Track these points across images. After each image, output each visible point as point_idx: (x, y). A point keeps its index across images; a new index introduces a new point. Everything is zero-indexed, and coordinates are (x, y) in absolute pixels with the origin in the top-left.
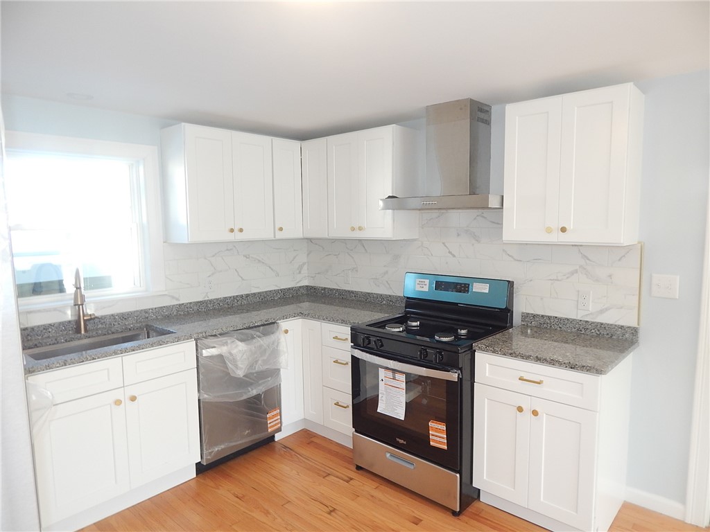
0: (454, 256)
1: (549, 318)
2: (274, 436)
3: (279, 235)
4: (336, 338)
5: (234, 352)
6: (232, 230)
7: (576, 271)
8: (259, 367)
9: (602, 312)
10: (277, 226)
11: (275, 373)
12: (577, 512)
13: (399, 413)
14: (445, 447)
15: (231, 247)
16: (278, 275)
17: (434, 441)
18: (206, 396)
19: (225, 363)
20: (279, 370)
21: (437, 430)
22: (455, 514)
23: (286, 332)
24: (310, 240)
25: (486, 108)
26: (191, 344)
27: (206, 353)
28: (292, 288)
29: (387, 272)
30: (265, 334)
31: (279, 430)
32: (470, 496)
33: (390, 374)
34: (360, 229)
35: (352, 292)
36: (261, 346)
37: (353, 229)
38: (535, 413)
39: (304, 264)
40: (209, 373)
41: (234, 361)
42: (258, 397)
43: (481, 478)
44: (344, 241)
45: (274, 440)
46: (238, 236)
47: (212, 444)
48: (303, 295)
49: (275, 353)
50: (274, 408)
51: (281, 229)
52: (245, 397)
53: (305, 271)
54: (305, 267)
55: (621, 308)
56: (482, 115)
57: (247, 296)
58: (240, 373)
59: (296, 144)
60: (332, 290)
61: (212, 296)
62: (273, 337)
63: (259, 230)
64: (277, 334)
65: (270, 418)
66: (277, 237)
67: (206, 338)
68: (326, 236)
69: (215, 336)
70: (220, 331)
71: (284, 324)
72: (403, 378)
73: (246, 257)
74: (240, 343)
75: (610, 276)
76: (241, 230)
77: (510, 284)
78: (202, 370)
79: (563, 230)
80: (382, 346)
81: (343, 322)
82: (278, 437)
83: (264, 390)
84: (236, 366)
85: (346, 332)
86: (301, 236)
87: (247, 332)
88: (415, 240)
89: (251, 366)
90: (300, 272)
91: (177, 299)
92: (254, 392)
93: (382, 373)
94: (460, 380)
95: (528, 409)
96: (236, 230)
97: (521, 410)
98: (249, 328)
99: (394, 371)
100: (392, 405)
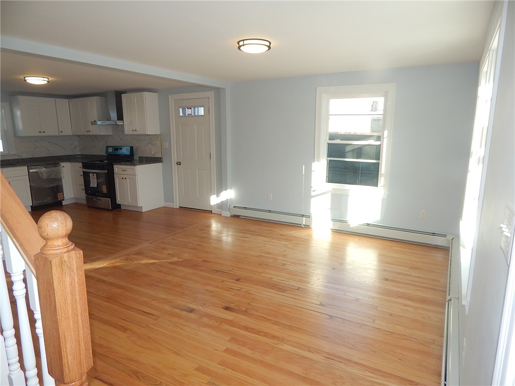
0: (122, 140)
2: (62, 202)
3: (61, 134)
4: (79, 167)
6: (40, 132)
7: (149, 143)
8: (52, 176)
9: (155, 154)
11: (60, 180)
13: (96, 185)
14: (106, 192)
15: (43, 138)
16: (65, 150)
17: (104, 191)
18: (33, 184)
19: (39, 175)
20: (61, 179)
21: (104, 188)
22: (110, 210)
23: (64, 166)
25: (120, 94)
26: (26, 168)
27: (31, 171)
28: (72, 155)
30: (54, 166)
31: (63, 200)
32: (116, 207)
36: (52, 170)
39: (77, 146)
40: (33, 177)
41: (42, 173)
42: (53, 187)
43: (119, 200)
46: (44, 134)
47: (36, 200)
49: (59, 173)
50: (60, 192)
51: (61, 132)
52: (48, 186)
53: (78, 148)
55: (158, 152)
57: (51, 157)
58: (45, 178)
59: (66, 101)
62: (57, 168)
63: (52, 131)
64: (59, 167)
65: (59, 195)
67: (31, 166)
69: (34, 166)
70: (36, 164)
71: (62, 164)
72: (95, 175)
73: (49, 142)
75: (156, 144)
76: (44, 132)
77: (132, 148)
78: (30, 176)
79: (135, 130)
81: (81, 162)
82: (64, 203)
83: (55, 185)
84: (43, 175)
85: (81, 165)
86: (71, 134)
87: (46, 166)
89: (49, 176)
90: (75, 149)
91: (21, 157)
92: (51, 186)
93: (91, 175)
95: (124, 178)
96: (42, 132)
97: (123, 178)
98: (47, 164)
99: (93, 173)
100: (94, 183)
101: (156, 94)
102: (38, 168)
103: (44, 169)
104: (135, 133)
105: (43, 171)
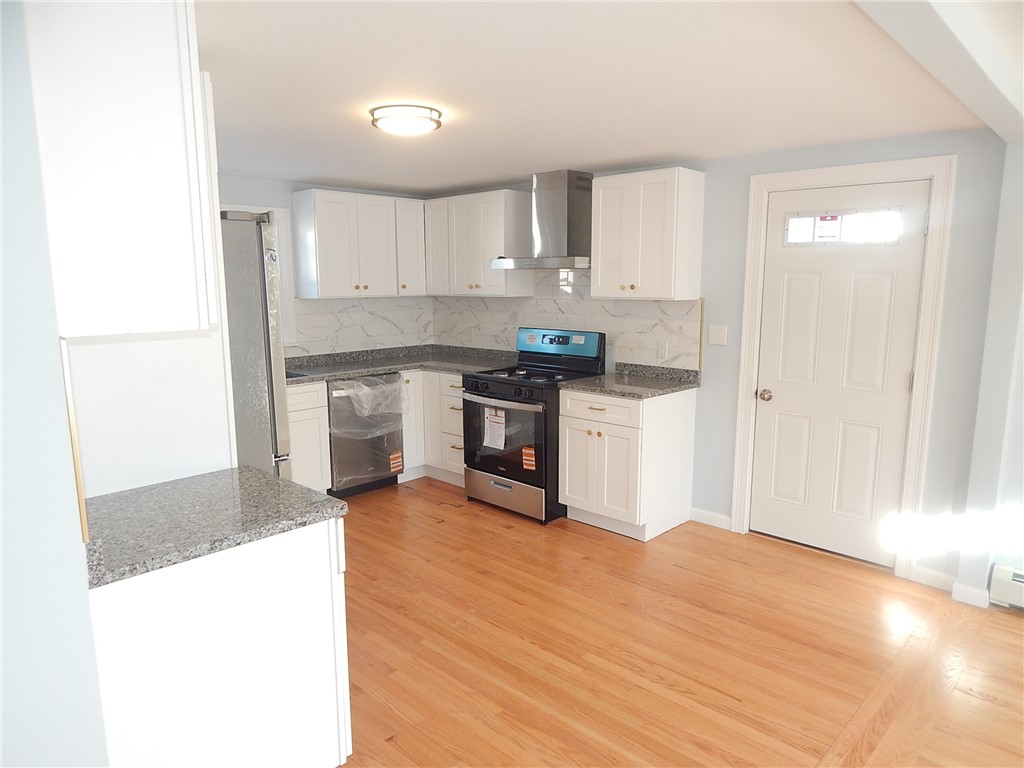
0: (563, 312)
1: (636, 365)
2: (396, 477)
3: (403, 293)
4: (452, 386)
5: (360, 394)
6: (357, 287)
7: (657, 324)
8: (382, 410)
9: (675, 358)
10: (400, 285)
12: (627, 509)
13: (500, 445)
14: (534, 468)
15: (356, 304)
16: (402, 332)
17: (527, 464)
18: (336, 431)
19: (353, 405)
20: (401, 417)
21: (529, 455)
22: (541, 523)
23: (408, 382)
24: (436, 298)
25: (587, 177)
26: (323, 385)
27: (335, 394)
28: (417, 347)
29: (506, 329)
30: (388, 382)
31: (401, 471)
32: (556, 512)
33: (493, 412)
34: (477, 286)
35: (475, 349)
36: (383, 392)
37: (471, 287)
38: (599, 434)
39: (429, 322)
40: (338, 412)
41: (360, 401)
42: (381, 438)
43: (568, 493)
44: (467, 299)
45: (397, 482)
46: (363, 293)
47: (341, 475)
48: (428, 353)
49: (396, 399)
50: (397, 451)
51: (404, 287)
52: (369, 437)
53: (430, 328)
54: (432, 325)
55: (688, 355)
56: (581, 184)
57: (372, 351)
58: (366, 413)
59: (419, 204)
60: (456, 348)
61: (339, 351)
62: (395, 386)
63: (383, 288)
64: (399, 383)
65: (393, 459)
66: (401, 294)
67: (336, 380)
68: (447, 294)
69: (343, 380)
70: (347, 376)
71: (405, 375)
72: (502, 414)
73: (371, 313)
74: (364, 386)
75: (680, 328)
76: (366, 287)
77: (602, 336)
78: (332, 409)
79: (632, 287)
80: (487, 388)
81: (458, 371)
82: (401, 479)
83: (387, 432)
84: (362, 406)
85: (458, 379)
86: (424, 293)
87: (371, 380)
88: (530, 298)
89: (374, 409)
90: (425, 331)
91: (308, 352)
92: (378, 434)
93: (487, 412)
94: (545, 411)
95: (595, 432)
96: (361, 287)
97: (589, 433)
98: (373, 375)
99: (496, 408)
100: (495, 437)
101: (700, 176)
102: (352, 387)
103: (366, 390)
104: (628, 294)
105: (362, 394)
